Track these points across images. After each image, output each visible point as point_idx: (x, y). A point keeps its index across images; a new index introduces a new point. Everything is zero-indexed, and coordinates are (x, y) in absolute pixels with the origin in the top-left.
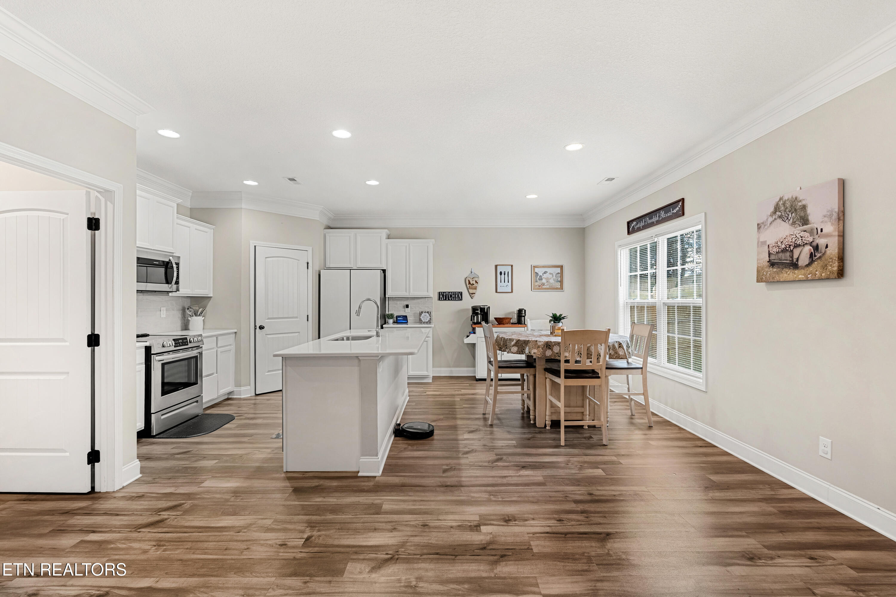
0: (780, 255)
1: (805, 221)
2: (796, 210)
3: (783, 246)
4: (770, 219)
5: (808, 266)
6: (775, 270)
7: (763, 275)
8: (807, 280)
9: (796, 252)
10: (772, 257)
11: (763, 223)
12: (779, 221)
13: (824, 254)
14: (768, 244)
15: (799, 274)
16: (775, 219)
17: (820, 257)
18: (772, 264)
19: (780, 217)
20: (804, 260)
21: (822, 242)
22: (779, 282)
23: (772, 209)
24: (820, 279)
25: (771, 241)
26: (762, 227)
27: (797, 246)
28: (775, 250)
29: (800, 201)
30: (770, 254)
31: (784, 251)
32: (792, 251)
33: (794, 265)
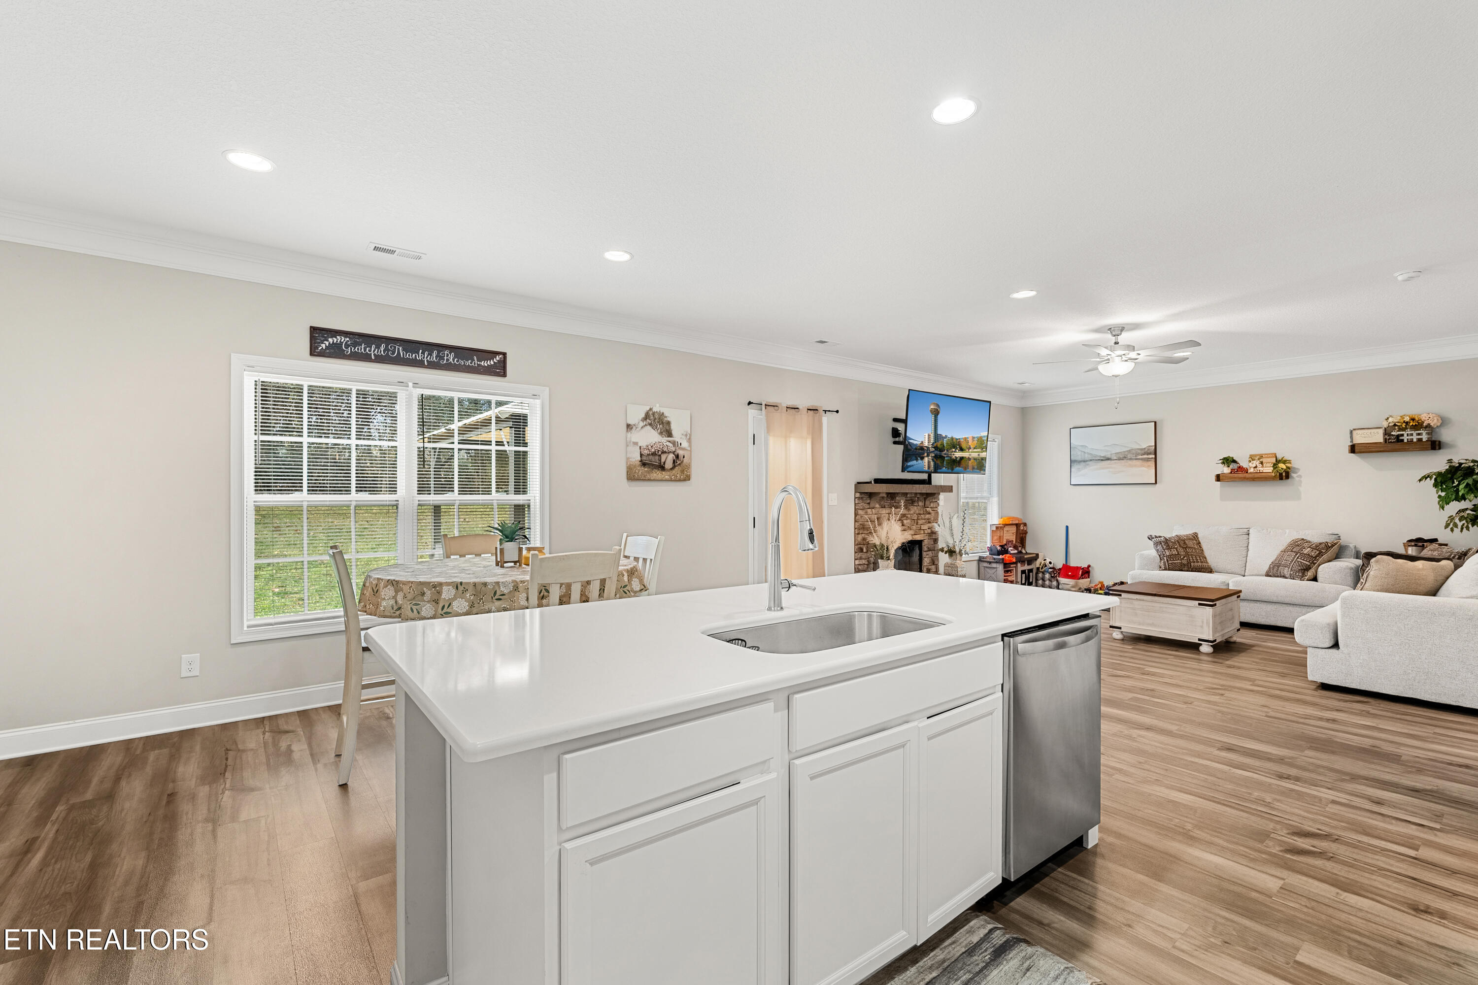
0: (651, 457)
1: (669, 434)
2: (663, 423)
3: (653, 450)
4: (642, 424)
5: (671, 469)
6: (646, 469)
7: (635, 472)
8: (671, 480)
9: (663, 457)
10: (644, 458)
11: (635, 425)
12: (649, 427)
13: (682, 462)
14: (640, 445)
15: (666, 475)
16: (646, 425)
17: (680, 464)
18: (644, 464)
19: (650, 424)
20: (669, 465)
21: (681, 453)
22: (649, 480)
23: (643, 415)
24: (680, 480)
25: (644, 444)
26: (634, 428)
27: (664, 452)
28: (646, 452)
29: (666, 417)
30: (641, 455)
31: (654, 454)
32: (660, 456)
33: (662, 467)
